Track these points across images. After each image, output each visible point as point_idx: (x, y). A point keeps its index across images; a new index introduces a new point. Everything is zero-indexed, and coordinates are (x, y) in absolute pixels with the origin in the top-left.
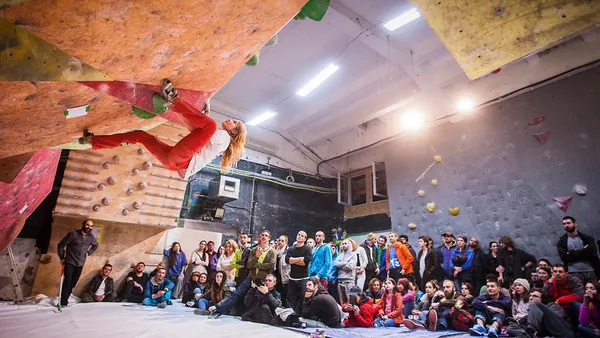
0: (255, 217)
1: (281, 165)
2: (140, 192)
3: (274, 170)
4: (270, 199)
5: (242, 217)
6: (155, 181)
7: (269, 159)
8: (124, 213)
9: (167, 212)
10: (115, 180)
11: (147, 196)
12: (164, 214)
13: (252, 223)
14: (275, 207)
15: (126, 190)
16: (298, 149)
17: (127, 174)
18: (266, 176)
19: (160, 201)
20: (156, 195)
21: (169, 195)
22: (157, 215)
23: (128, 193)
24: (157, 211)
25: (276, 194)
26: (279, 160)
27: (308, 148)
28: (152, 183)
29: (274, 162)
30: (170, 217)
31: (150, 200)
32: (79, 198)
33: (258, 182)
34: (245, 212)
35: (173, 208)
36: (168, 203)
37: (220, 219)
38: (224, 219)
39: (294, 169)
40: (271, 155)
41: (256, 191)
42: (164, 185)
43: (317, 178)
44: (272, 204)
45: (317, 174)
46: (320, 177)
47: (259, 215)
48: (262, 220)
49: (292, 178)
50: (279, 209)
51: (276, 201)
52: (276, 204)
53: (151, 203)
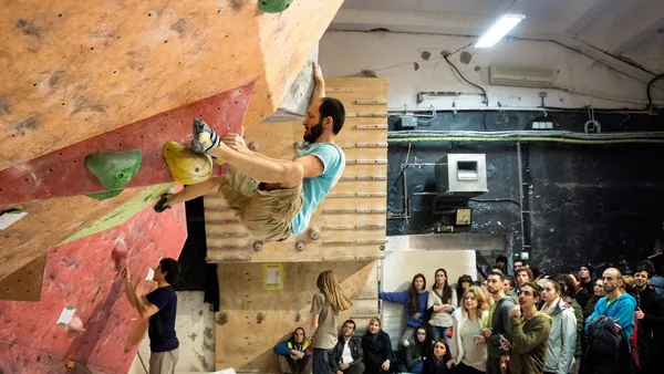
0: (532, 213)
1: (569, 102)
3: (556, 116)
4: (556, 174)
5: (506, 216)
7: (543, 96)
9: (362, 236)
11: (325, 217)
13: (527, 223)
14: (570, 186)
16: (599, 62)
18: (542, 131)
19: (348, 221)
20: (339, 212)
22: (350, 244)
24: (347, 237)
25: (568, 162)
26: (563, 94)
27: (619, 58)
29: (554, 101)
30: (371, 243)
31: (331, 221)
32: (232, 235)
33: (527, 147)
34: (511, 207)
35: (373, 228)
36: (363, 220)
37: (466, 227)
38: (475, 226)
39: (597, 104)
40: (544, 88)
41: (526, 164)
42: (350, 193)
43: (650, 113)
44: (562, 181)
45: (648, 106)
46: (655, 109)
47: (539, 207)
48: (546, 216)
49: (596, 123)
50: (578, 190)
51: (570, 174)
52: (570, 181)
53: (336, 226)
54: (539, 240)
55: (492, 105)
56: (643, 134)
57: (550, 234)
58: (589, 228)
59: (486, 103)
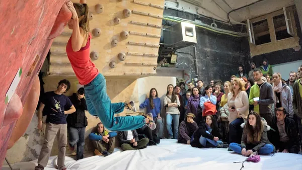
0: (197, 60)
1: (206, 14)
2: (123, 42)
4: (204, 44)
5: (188, 61)
6: (135, 29)
7: (197, 9)
8: (111, 65)
9: (147, 61)
10: (101, 31)
11: (129, 46)
12: (146, 63)
13: (195, 65)
14: (208, 50)
15: (109, 41)
17: (109, 24)
19: (140, 50)
20: (136, 44)
21: (148, 43)
22: (139, 65)
23: (113, 44)
24: (139, 60)
25: (207, 40)
26: (204, 10)
28: (132, 32)
30: (150, 65)
31: (132, 50)
34: (190, 57)
35: (152, 56)
36: (148, 51)
37: (174, 64)
38: (177, 64)
42: (143, 33)
43: (230, 25)
44: (206, 47)
45: (229, 22)
46: (231, 23)
47: (199, 58)
48: (201, 62)
49: (215, 25)
50: (211, 51)
51: (208, 45)
52: (208, 47)
53: (134, 53)
54: (200, 73)
55: (180, 8)
56: (230, 32)
57: (204, 70)
58: (215, 68)
59: (178, 6)
